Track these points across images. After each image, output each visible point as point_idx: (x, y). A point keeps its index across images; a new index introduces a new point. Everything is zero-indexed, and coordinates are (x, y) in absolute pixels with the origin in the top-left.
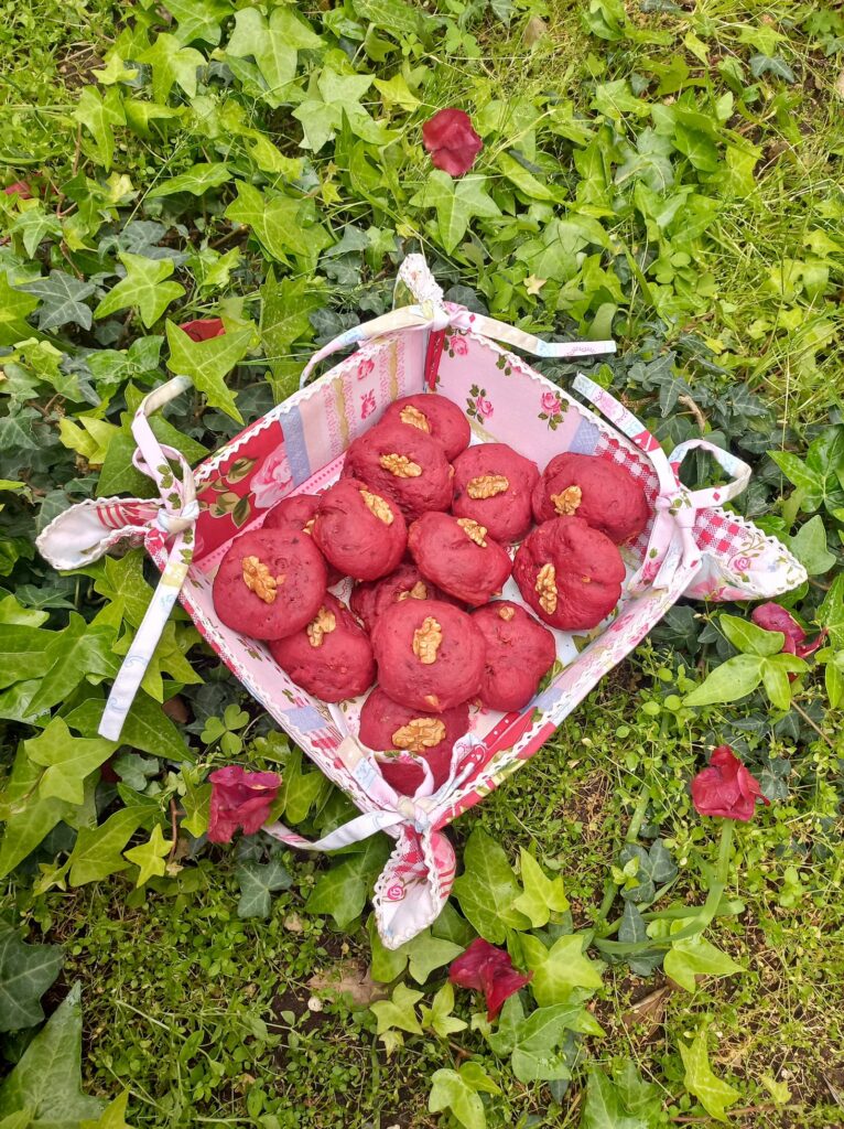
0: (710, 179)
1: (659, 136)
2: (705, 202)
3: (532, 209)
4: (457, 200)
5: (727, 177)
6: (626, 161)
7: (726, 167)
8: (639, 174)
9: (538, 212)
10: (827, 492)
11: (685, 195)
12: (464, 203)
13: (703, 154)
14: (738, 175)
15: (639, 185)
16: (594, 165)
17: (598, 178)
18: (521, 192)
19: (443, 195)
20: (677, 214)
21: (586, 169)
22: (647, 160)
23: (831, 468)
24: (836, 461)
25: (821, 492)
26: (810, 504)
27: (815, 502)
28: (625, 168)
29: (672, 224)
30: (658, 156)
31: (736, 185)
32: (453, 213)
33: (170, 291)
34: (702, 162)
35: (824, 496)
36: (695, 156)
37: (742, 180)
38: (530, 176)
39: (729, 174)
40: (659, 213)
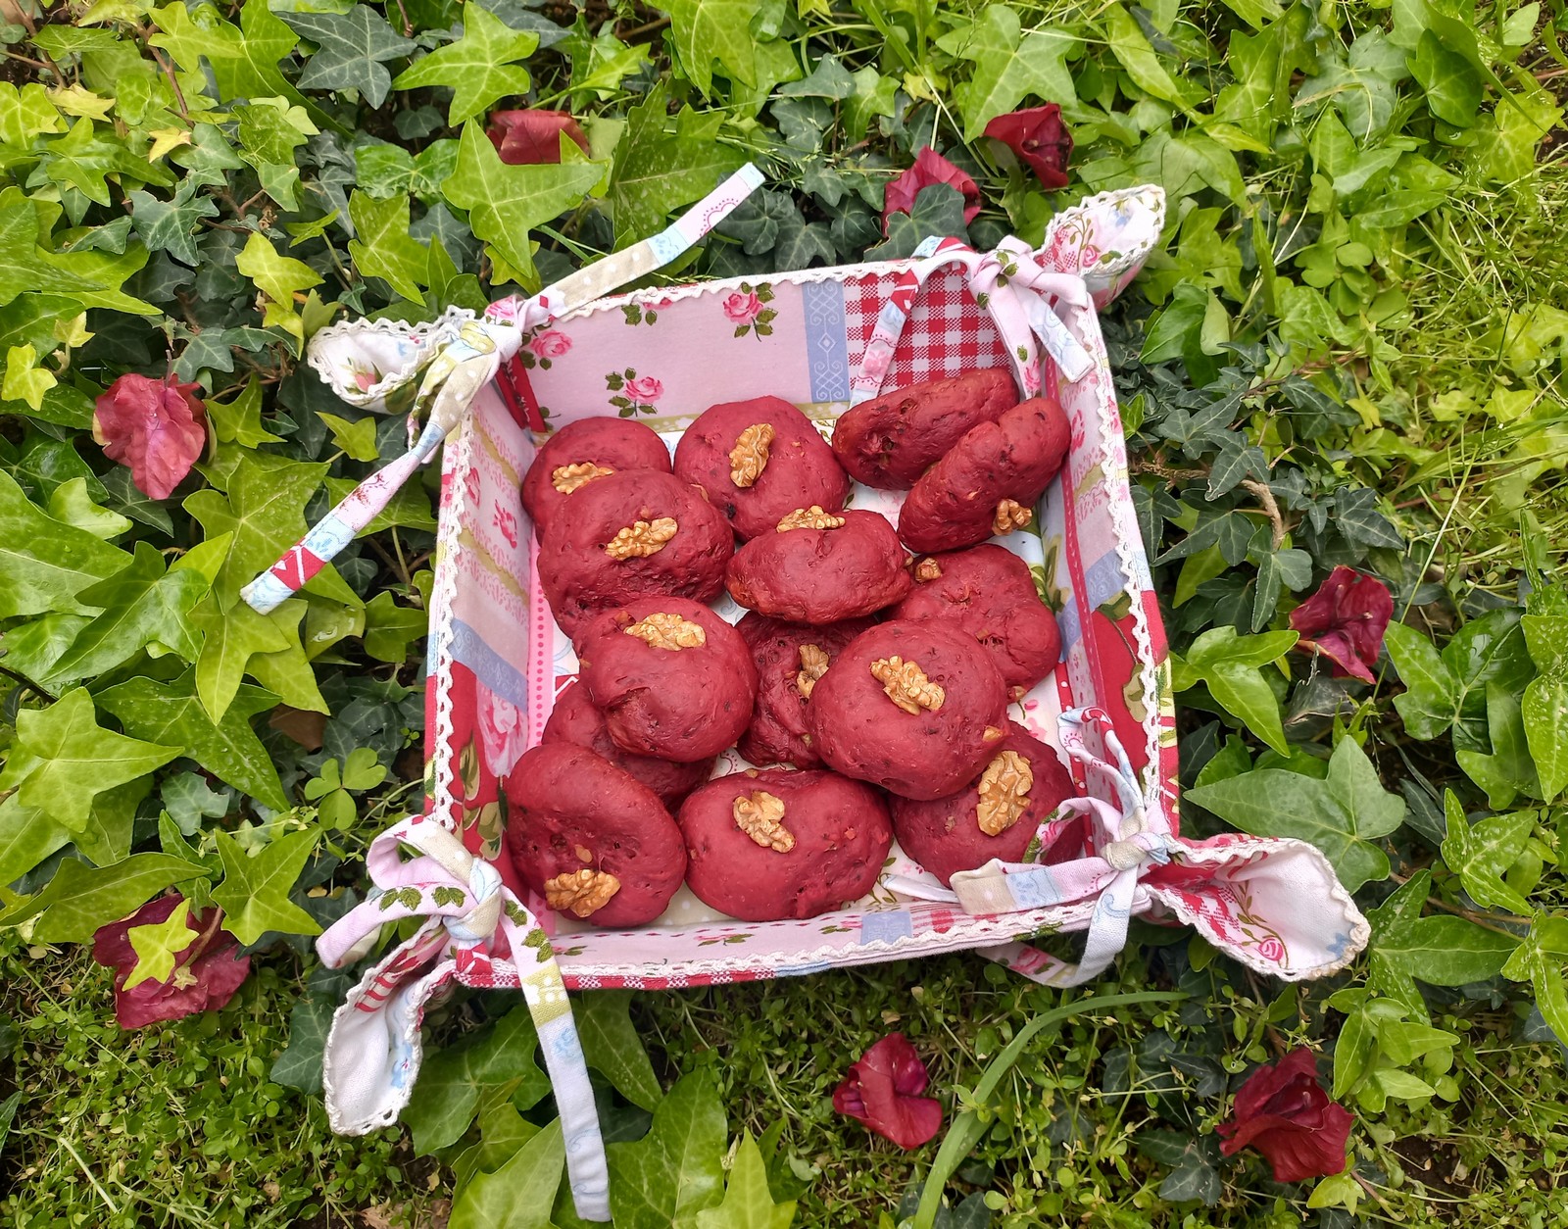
0: (1456, 138)
1: (1392, 46)
2: (1431, 174)
3: (1137, 109)
4: (1016, 61)
5: (1486, 143)
6: (1323, 73)
7: (1490, 126)
8: (1339, 100)
9: (1145, 116)
10: (1462, 715)
11: (1398, 153)
12: (1025, 70)
13: (1455, 95)
14: (1507, 144)
15: (1329, 118)
16: (1262, 64)
17: (1262, 86)
18: (1128, 78)
19: (997, 48)
20: (1373, 179)
21: (1245, 67)
22: (1357, 80)
23: (1483, 676)
24: (1495, 668)
25: (1452, 712)
26: (1425, 725)
27: (1434, 725)
28: (1319, 83)
29: (1359, 193)
30: (1380, 78)
31: (1499, 162)
32: (1001, 80)
33: (510, 80)
34: (1448, 107)
35: (1456, 720)
36: (1439, 95)
37: (1512, 154)
38: (1152, 56)
39: (1493, 139)
40: (1344, 169)
